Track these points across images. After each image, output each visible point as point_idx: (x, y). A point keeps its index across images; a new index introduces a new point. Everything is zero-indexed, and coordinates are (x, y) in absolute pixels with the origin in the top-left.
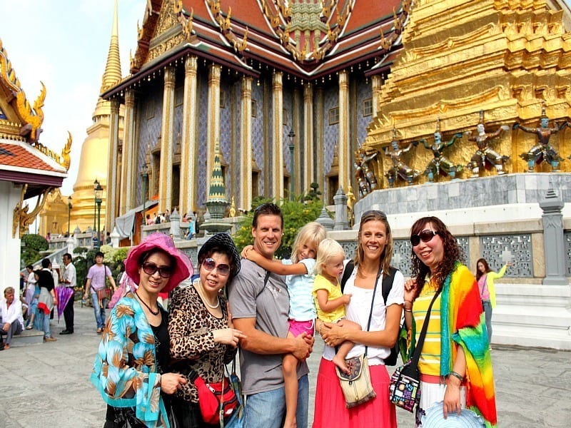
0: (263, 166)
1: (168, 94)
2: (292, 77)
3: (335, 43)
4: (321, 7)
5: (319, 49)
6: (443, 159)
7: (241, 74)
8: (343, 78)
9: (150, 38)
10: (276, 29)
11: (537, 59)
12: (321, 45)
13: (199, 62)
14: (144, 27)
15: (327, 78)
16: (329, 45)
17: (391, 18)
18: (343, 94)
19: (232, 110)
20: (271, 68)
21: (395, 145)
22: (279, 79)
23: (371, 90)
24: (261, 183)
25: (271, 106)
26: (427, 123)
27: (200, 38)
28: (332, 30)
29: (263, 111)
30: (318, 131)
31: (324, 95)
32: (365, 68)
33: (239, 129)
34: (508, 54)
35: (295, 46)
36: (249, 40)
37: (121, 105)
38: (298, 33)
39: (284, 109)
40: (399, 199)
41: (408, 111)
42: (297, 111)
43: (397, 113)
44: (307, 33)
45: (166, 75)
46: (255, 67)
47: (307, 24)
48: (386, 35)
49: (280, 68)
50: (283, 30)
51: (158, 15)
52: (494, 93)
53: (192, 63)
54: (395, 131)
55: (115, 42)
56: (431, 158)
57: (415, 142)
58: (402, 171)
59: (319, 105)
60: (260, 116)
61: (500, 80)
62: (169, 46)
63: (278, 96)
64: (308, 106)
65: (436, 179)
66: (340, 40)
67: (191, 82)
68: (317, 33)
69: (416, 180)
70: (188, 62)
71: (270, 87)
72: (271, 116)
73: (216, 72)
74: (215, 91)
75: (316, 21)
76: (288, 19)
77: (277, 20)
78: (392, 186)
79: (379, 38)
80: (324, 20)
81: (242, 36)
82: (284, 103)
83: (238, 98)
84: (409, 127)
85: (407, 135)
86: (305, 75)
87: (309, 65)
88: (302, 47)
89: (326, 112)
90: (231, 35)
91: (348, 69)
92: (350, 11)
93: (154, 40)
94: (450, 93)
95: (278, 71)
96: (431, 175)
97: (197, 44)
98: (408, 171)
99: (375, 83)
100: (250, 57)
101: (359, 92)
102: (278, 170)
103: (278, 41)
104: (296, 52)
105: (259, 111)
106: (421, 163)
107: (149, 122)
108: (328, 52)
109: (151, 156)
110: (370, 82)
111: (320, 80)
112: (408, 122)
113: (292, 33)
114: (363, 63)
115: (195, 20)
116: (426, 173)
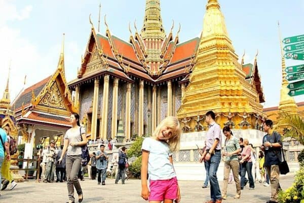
0: (135, 120)
1: (96, 89)
2: (148, 82)
3: (166, 68)
4: (160, 51)
5: (159, 70)
6: (200, 124)
7: (127, 82)
8: (169, 84)
9: (87, 63)
10: (141, 61)
11: (230, 92)
12: (160, 68)
13: (110, 77)
14: (85, 58)
15: (162, 83)
16: (164, 69)
17: (190, 59)
18: (169, 90)
19: (122, 96)
20: (139, 79)
21: (185, 119)
22: (142, 83)
23: (181, 89)
24: (134, 128)
25: (138, 94)
26: (195, 112)
27: (110, 66)
28: (165, 62)
29: (135, 96)
30: (158, 105)
31: (161, 90)
32: (178, 80)
33: (125, 104)
34: (221, 91)
35: (149, 68)
36: (131, 67)
37: (73, 92)
38: (150, 63)
39: (144, 96)
40: (186, 137)
41: (190, 108)
42: (149, 96)
43: (186, 108)
44: (154, 63)
45: (95, 82)
46: (133, 78)
47: (154, 59)
48: (187, 66)
49: (143, 79)
50: (144, 61)
51: (91, 54)
52: (216, 104)
53: (107, 78)
54: (186, 114)
55: (62, 56)
56: (196, 124)
57: (192, 118)
58: (187, 128)
59: (159, 94)
60: (134, 98)
61: (218, 99)
62: (96, 68)
63: (142, 91)
64: (154, 94)
65: (198, 131)
66: (168, 66)
67: (106, 85)
68: (159, 63)
69: (192, 131)
70: (105, 77)
71: (138, 87)
72: (139, 98)
73: (117, 81)
74: (116, 89)
75: (158, 58)
76: (146, 56)
77: (142, 57)
78: (184, 132)
79: (184, 67)
80: (162, 57)
81: (127, 65)
82: (144, 93)
83: (125, 91)
84: (190, 113)
85: (189, 116)
86: (153, 82)
87: (155, 77)
88: (152, 69)
89: (162, 97)
90: (122, 65)
91: (171, 80)
92: (173, 53)
93: (88, 64)
94: (203, 102)
95: (142, 80)
96: (196, 129)
97: (109, 69)
98: (189, 128)
99: (183, 87)
100: (130, 74)
101: (176, 90)
102: (141, 122)
103: (142, 66)
104: (149, 71)
105: (133, 97)
106: (193, 125)
107: (86, 100)
108: (163, 71)
109: (87, 115)
110: (181, 86)
111: (159, 84)
112: (190, 111)
113: (148, 62)
114: (178, 78)
115: (108, 58)
116: (195, 129)
